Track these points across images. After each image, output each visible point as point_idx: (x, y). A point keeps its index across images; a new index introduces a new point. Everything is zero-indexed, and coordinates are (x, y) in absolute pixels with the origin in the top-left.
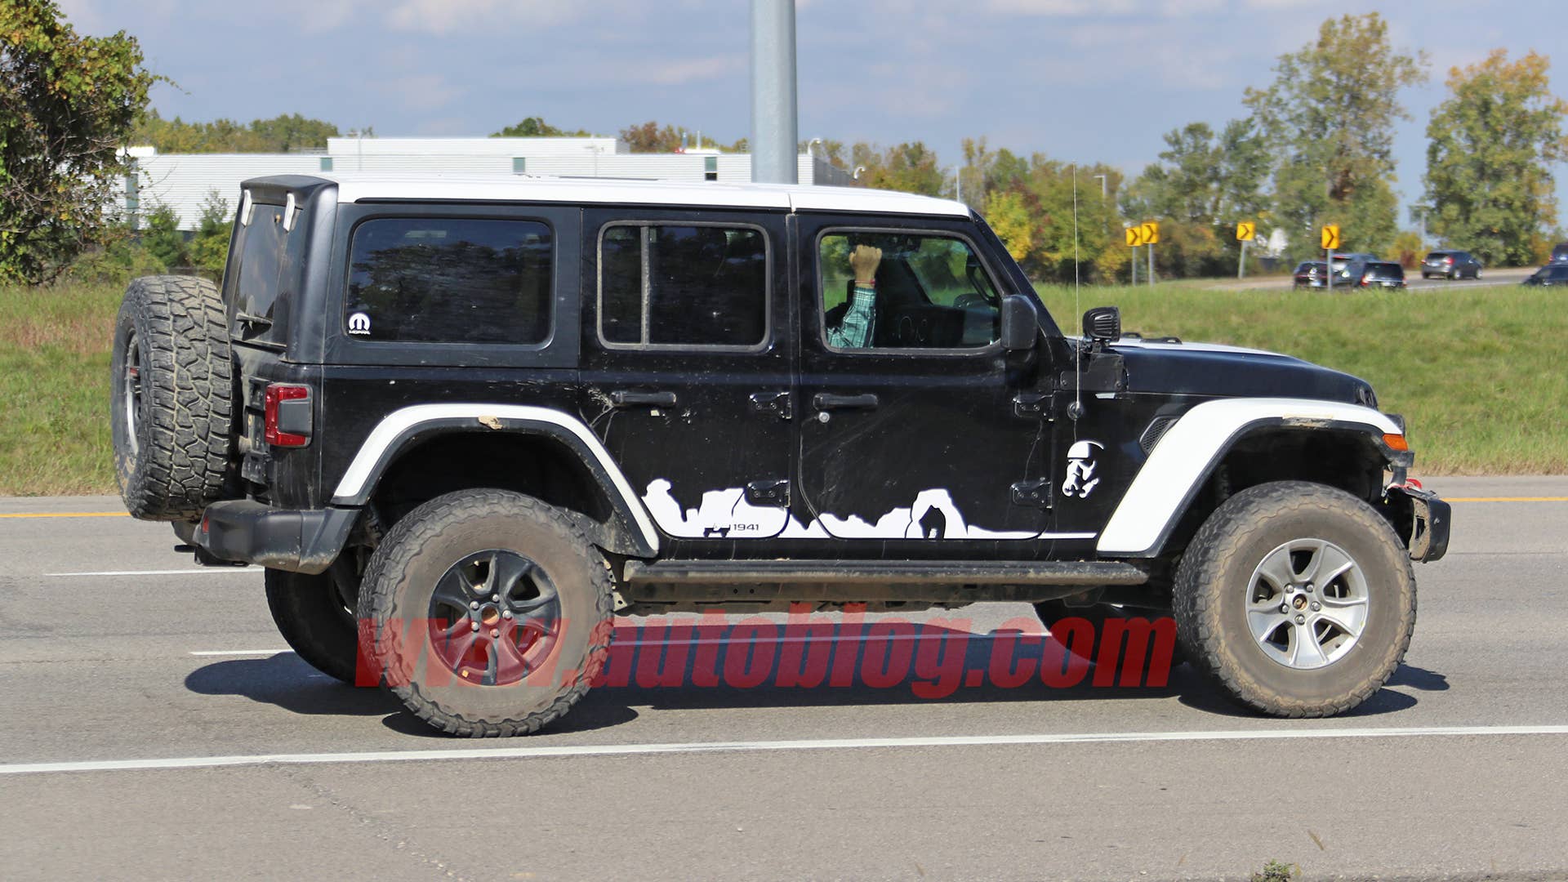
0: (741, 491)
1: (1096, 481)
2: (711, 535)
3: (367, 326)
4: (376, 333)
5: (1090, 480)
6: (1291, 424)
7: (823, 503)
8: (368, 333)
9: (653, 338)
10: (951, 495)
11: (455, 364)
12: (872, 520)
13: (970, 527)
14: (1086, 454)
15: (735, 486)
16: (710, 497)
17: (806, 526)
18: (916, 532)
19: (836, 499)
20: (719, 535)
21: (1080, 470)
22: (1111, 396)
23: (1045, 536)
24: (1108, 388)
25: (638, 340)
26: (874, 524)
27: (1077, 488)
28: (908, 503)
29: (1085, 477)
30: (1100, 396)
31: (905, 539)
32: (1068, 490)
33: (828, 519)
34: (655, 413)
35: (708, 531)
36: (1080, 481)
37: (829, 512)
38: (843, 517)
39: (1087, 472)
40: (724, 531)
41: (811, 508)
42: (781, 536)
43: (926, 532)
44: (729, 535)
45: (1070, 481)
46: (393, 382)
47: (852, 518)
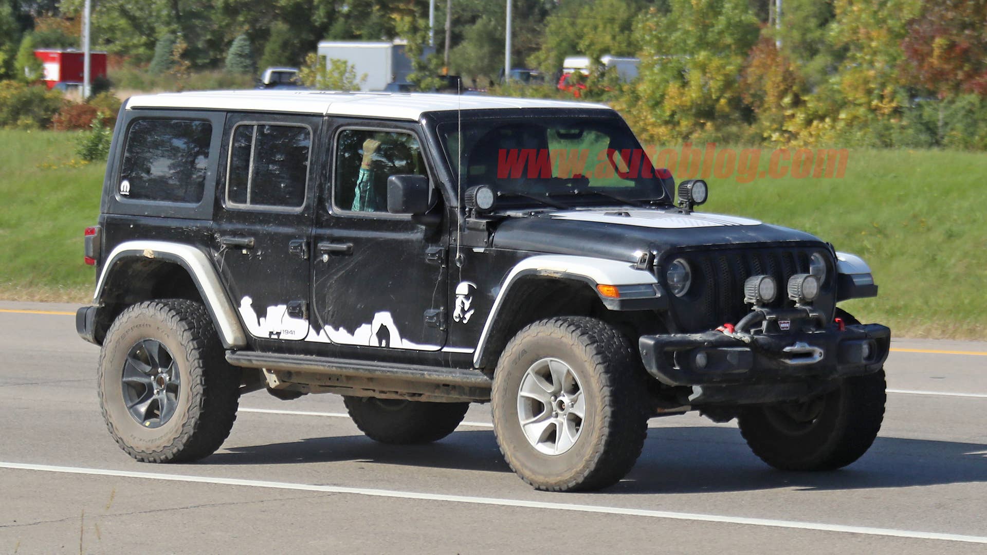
0: (285, 307)
1: (472, 312)
2: (273, 337)
3: (128, 190)
4: (133, 194)
5: (469, 310)
6: (542, 274)
7: (326, 318)
8: (128, 194)
9: (253, 202)
10: (393, 316)
11: (159, 215)
12: (351, 331)
13: (403, 340)
14: (466, 292)
15: (283, 303)
16: (271, 310)
17: (318, 333)
18: (375, 342)
19: (333, 316)
20: (276, 337)
21: (463, 303)
22: (482, 250)
23: (445, 349)
24: (480, 245)
25: (245, 202)
26: (353, 334)
27: (461, 317)
28: (369, 321)
29: (466, 309)
30: (475, 250)
31: (369, 346)
32: (456, 317)
33: (329, 328)
34: (244, 252)
35: (271, 333)
36: (464, 311)
37: (329, 325)
38: (336, 328)
39: (467, 305)
40: (278, 334)
41: (320, 321)
42: (306, 340)
43: (380, 343)
44: (281, 337)
45: (457, 312)
46: (132, 226)
47: (341, 329)
